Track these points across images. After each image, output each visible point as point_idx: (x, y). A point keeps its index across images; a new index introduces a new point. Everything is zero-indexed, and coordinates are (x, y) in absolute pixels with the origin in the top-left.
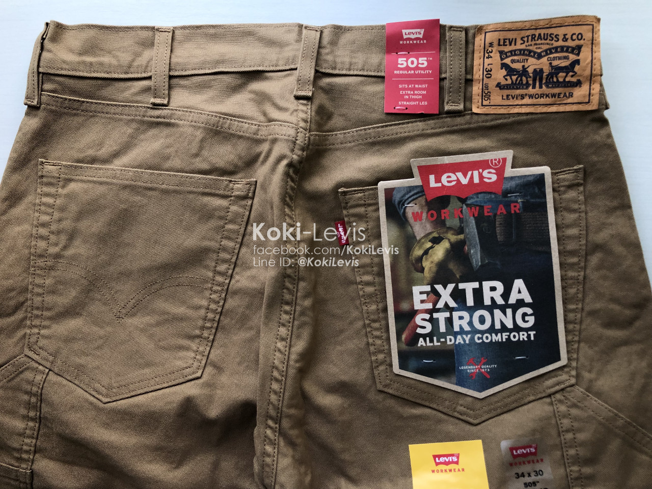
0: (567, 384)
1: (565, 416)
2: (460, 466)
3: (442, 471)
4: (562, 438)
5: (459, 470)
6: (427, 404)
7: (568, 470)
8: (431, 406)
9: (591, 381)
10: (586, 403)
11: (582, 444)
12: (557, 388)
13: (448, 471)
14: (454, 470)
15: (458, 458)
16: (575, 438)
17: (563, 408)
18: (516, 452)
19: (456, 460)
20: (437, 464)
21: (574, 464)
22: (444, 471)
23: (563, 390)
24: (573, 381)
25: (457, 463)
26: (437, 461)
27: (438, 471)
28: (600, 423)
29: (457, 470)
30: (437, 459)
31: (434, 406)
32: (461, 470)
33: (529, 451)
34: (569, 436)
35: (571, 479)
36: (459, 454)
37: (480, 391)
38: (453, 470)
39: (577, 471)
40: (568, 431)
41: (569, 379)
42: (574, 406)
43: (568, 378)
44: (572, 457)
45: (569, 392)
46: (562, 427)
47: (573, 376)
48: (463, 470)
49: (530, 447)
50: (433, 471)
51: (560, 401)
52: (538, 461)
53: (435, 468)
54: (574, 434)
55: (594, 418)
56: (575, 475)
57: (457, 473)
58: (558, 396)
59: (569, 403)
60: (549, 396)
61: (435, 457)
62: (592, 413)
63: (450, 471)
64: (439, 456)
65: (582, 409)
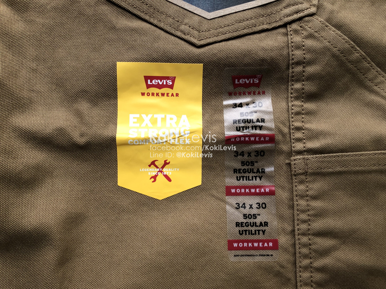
0: (306, 12)
1: (298, 47)
2: (174, 91)
3: (153, 94)
4: (291, 71)
5: (172, 95)
6: (147, 18)
7: (290, 104)
8: (152, 20)
9: (332, 12)
10: (323, 34)
11: (310, 78)
12: (296, 16)
13: (160, 94)
14: (168, 94)
15: (173, 82)
16: (304, 72)
17: (297, 39)
18: (238, 81)
19: (171, 83)
20: (148, 86)
21: (297, 98)
22: (155, 95)
23: (300, 19)
24: (313, 10)
25: (171, 87)
26: (149, 83)
27: (148, 94)
28: (334, 56)
29: (170, 95)
30: (149, 81)
31: (155, 22)
32: (175, 95)
33: (252, 82)
34: (299, 69)
35: (292, 113)
36: (175, 77)
37: (209, 11)
38: (166, 95)
39: (299, 106)
40: (298, 63)
41: (310, 8)
42: (310, 36)
43: (308, 6)
44: (297, 90)
45: (307, 22)
46: (293, 59)
47: (314, 5)
48: (177, 95)
49: (255, 77)
50: (143, 94)
51: (296, 32)
52: (259, 93)
53: (146, 91)
54: (304, 67)
55: (329, 50)
56: (296, 109)
57: (170, 97)
58: (295, 26)
59: (305, 33)
60: (285, 26)
61: (146, 78)
62: (327, 44)
63: (163, 95)
64: (152, 78)
65: (318, 40)
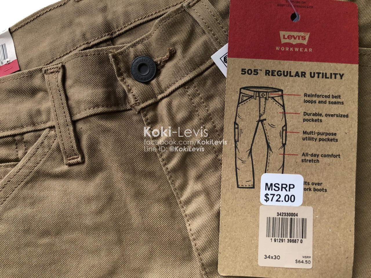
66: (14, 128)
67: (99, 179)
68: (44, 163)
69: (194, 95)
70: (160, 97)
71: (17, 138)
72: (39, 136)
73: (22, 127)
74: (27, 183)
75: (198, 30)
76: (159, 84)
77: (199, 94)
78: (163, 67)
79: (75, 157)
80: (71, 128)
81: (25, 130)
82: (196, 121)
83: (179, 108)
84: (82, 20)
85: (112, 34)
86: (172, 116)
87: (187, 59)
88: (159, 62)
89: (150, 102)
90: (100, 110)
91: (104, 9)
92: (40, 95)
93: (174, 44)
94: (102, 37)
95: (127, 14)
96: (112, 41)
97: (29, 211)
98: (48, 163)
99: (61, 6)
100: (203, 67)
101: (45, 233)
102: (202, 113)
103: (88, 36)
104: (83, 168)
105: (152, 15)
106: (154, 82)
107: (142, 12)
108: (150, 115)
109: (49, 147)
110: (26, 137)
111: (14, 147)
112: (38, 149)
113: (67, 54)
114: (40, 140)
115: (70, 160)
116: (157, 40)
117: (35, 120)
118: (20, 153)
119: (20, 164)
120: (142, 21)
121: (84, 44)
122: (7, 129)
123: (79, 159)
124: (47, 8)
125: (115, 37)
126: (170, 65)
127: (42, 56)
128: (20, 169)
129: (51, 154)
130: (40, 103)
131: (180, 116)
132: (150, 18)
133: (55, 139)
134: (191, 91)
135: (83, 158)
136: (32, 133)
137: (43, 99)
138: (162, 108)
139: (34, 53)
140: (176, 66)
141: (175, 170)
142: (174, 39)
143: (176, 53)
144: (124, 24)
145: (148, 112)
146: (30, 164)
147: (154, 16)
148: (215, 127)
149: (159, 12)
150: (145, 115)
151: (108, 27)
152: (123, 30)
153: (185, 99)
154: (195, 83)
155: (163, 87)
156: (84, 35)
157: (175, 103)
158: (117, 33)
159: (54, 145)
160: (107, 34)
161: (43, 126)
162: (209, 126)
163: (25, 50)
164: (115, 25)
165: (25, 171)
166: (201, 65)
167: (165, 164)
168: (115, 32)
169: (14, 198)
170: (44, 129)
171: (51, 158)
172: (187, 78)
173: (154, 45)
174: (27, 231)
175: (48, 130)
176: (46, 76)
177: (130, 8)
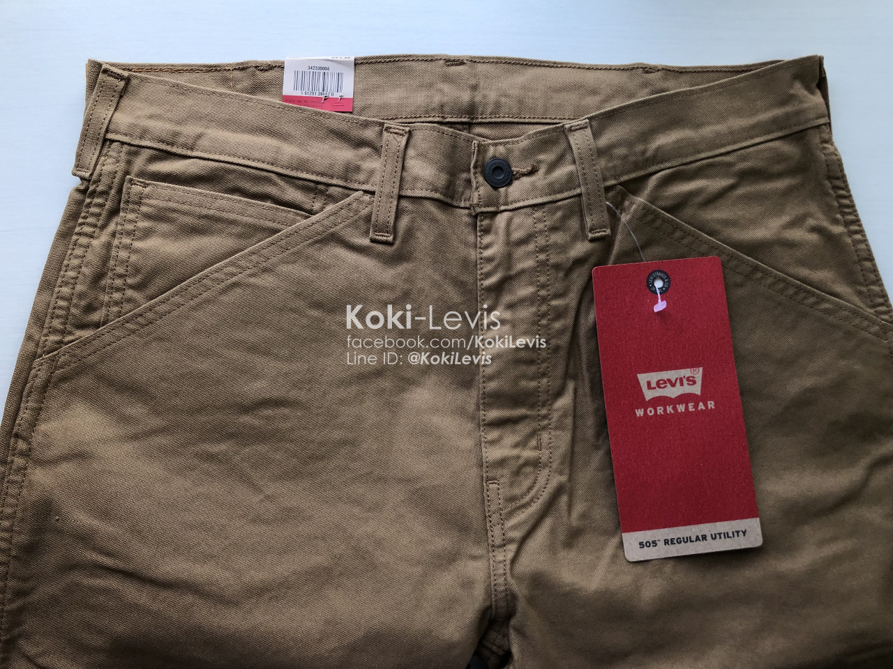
66: (322, 174)
67: (402, 268)
68: (344, 228)
69: (539, 220)
70: (503, 208)
71: (321, 187)
72: (348, 196)
73: (332, 177)
74: (316, 242)
75: (569, 157)
76: (506, 196)
77: (545, 221)
78: (517, 179)
79: (386, 234)
80: (395, 203)
81: (334, 181)
82: (531, 247)
83: (519, 226)
84: (446, 88)
85: (472, 119)
86: (508, 232)
87: (547, 181)
88: (515, 173)
89: (491, 209)
90: (437, 196)
91: (474, 88)
92: (366, 150)
93: (540, 162)
94: (461, 117)
95: (498, 105)
96: (469, 126)
97: (308, 273)
98: (348, 230)
99: (426, 60)
100: (559, 196)
101: (318, 305)
102: (541, 241)
103: (447, 109)
104: (389, 250)
105: (525, 118)
106: (502, 190)
107: (515, 110)
108: (486, 222)
109: (357, 211)
110: (332, 190)
111: (312, 195)
112: (342, 209)
113: (415, 117)
114: (347, 200)
115: (377, 235)
116: (524, 150)
117: (350, 175)
118: (317, 206)
119: (314, 218)
120: (511, 120)
121: (439, 117)
122: (313, 173)
123: (390, 238)
124: (410, 56)
125: (475, 123)
126: (525, 180)
127: (384, 107)
128: (313, 224)
129: (356, 221)
130: (363, 158)
131: (517, 235)
132: (522, 120)
133: (367, 207)
134: (538, 214)
135: (394, 239)
136: (340, 190)
137: (369, 156)
138: (501, 220)
139: (377, 99)
140: (533, 184)
141: (489, 289)
142: (542, 157)
143: (537, 171)
144: (491, 114)
145: (485, 218)
146: (326, 222)
147: (527, 120)
148: (548, 260)
149: (534, 118)
150: (481, 221)
151: (471, 110)
152: (488, 120)
153: (530, 221)
154: (546, 208)
155: (510, 199)
156: (442, 106)
157: (517, 221)
158: (480, 120)
159: (364, 212)
160: (468, 116)
161: (356, 186)
162: (542, 257)
163: (365, 91)
164: (480, 109)
165: (318, 227)
166: (559, 193)
167: (482, 279)
168: (477, 118)
169: (294, 254)
170: (358, 190)
171: (354, 225)
172: (539, 200)
173: (517, 153)
174: (298, 295)
175: (361, 192)
176: (385, 134)
177: (503, 100)
